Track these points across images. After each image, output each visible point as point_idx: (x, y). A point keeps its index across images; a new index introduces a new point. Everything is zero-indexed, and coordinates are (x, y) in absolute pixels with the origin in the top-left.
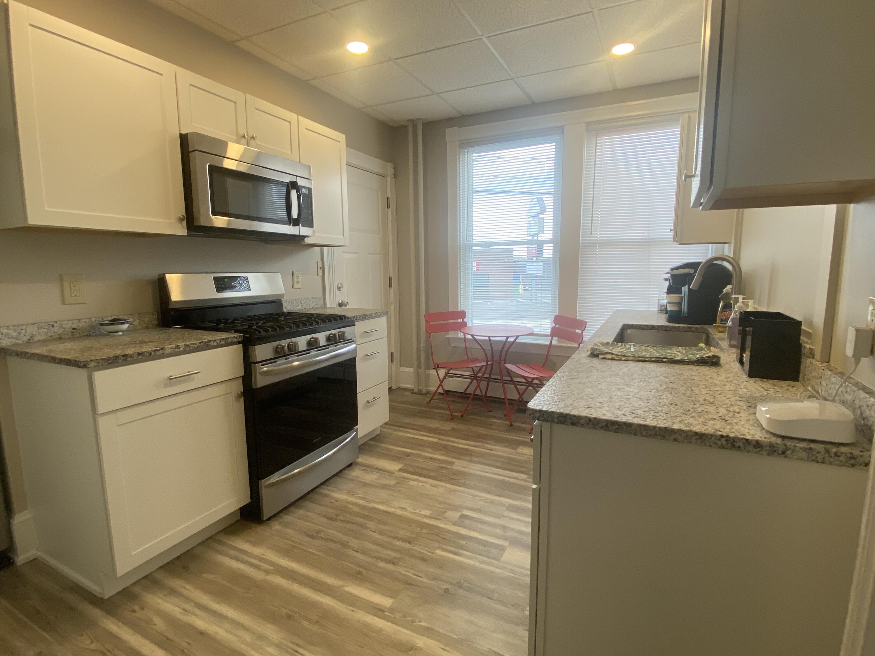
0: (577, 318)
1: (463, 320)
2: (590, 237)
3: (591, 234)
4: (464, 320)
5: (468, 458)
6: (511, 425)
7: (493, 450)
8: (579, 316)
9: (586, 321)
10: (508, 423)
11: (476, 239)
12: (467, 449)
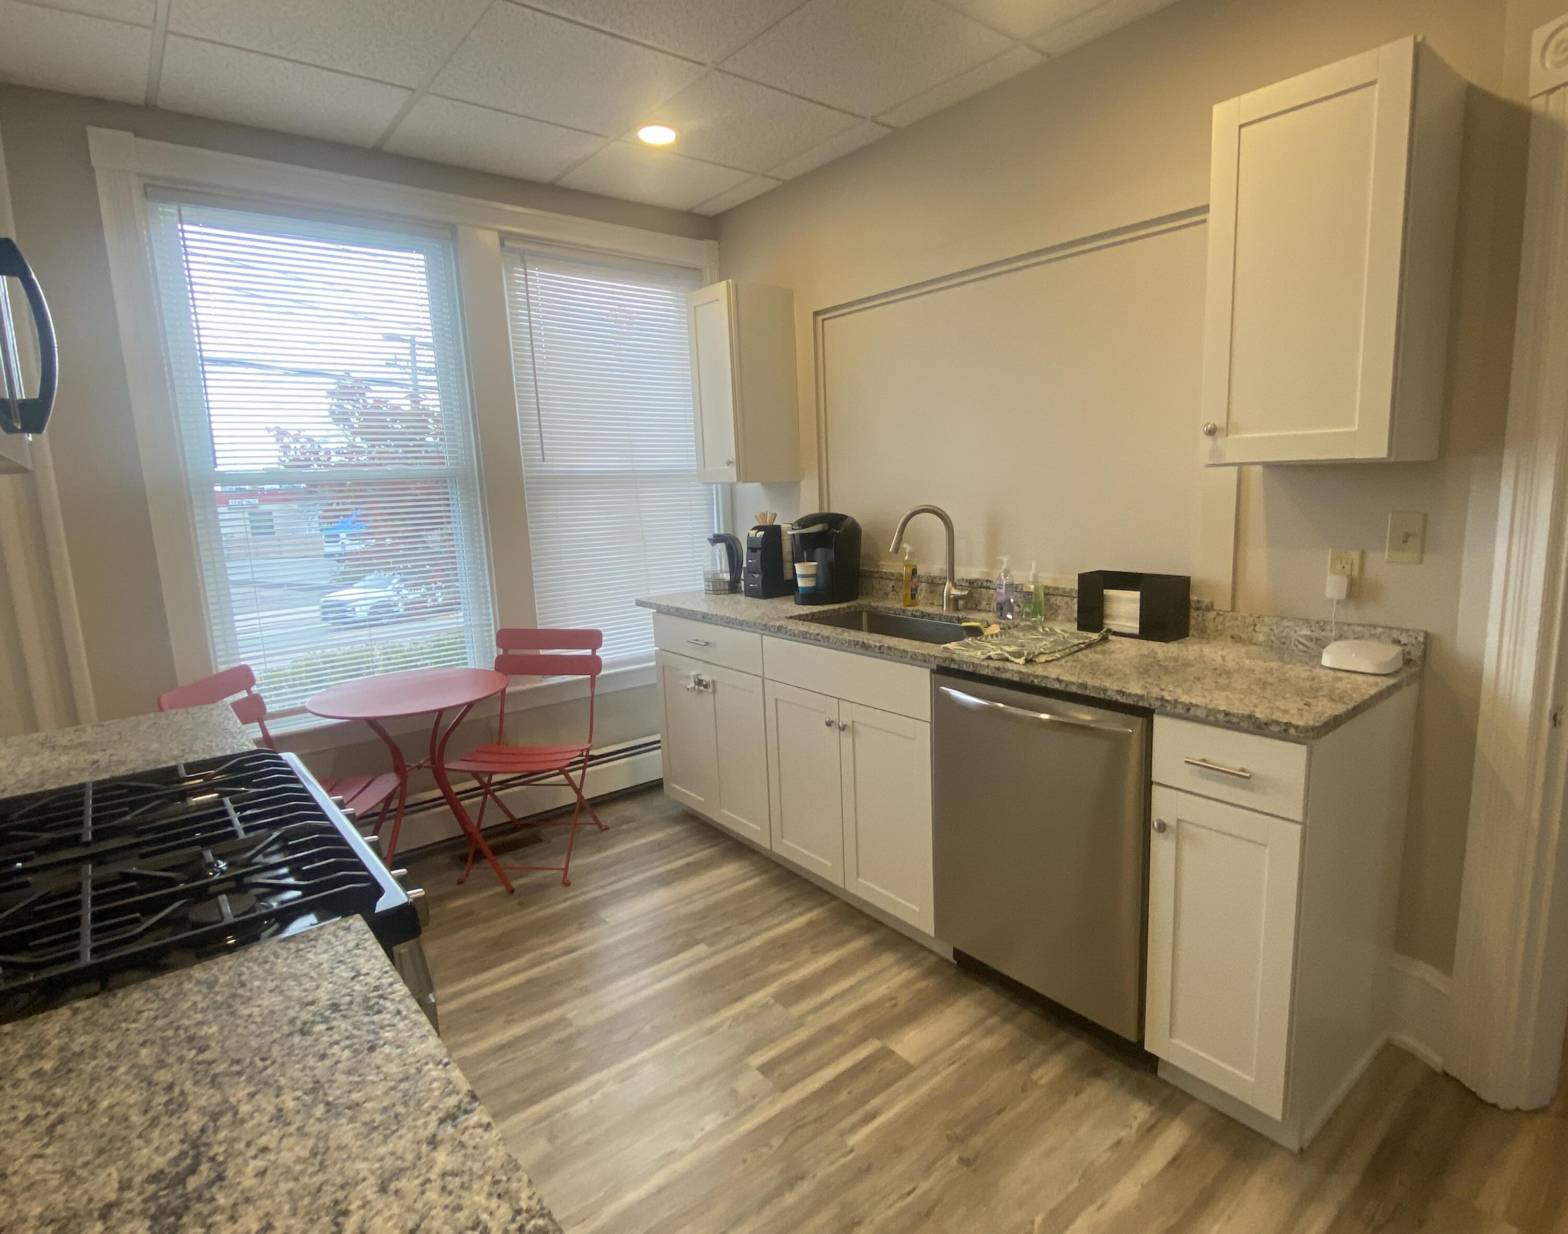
0: (539, 627)
1: (249, 691)
2: (541, 466)
3: (544, 461)
4: (254, 689)
5: (565, 992)
6: (512, 891)
7: (573, 950)
8: (541, 625)
9: (600, 629)
10: (501, 889)
11: (224, 466)
12: (529, 981)
